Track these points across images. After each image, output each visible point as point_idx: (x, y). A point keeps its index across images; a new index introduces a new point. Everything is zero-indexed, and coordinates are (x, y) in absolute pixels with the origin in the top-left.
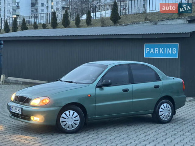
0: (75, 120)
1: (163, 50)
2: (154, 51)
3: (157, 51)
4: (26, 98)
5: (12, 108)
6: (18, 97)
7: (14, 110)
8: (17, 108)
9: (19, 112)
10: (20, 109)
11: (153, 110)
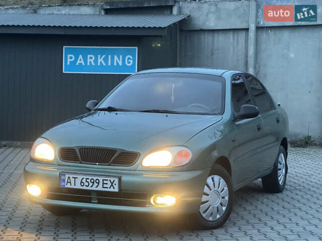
4: (116, 151)
5: (73, 177)
6: (77, 151)
7: (82, 184)
8: (98, 178)
9: (107, 188)
10: (114, 179)
11: (273, 167)
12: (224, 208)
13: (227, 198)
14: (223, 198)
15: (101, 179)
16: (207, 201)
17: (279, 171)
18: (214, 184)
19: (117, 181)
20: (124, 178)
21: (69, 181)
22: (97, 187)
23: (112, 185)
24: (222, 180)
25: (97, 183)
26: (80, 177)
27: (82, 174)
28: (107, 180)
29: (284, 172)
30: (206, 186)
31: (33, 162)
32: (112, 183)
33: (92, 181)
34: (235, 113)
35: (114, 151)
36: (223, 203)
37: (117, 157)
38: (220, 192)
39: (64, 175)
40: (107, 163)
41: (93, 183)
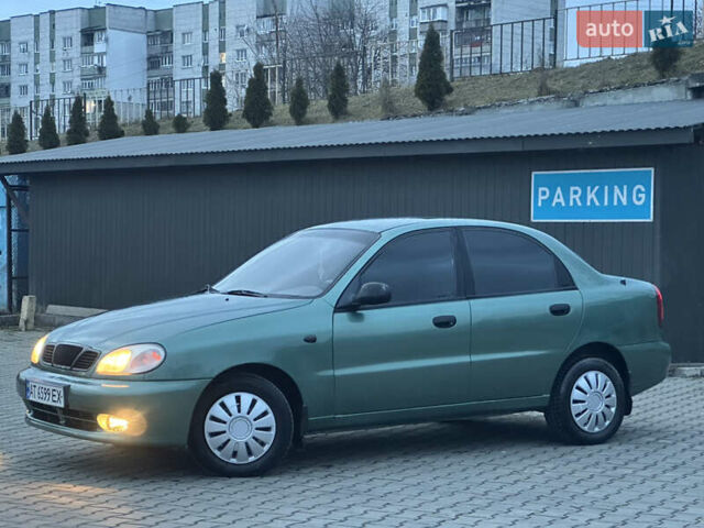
0: (257, 429)
5: (33, 386)
9: (56, 401)
10: (60, 389)
11: (546, 395)
15: (51, 388)
19: (62, 394)
21: (32, 391)
22: (48, 400)
23: (59, 398)
26: (37, 386)
28: (56, 390)
36: (261, 437)
37: (80, 358)
38: (252, 420)
39: (29, 382)
41: (46, 394)
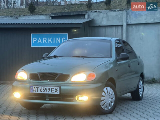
1: (52, 40)
2: (42, 41)
3: (45, 40)
4: (58, 74)
5: (37, 88)
6: (39, 75)
7: (41, 91)
8: (49, 87)
9: (54, 92)
10: (57, 88)
11: (137, 87)
12: (113, 104)
13: (114, 99)
14: (112, 98)
15: (50, 88)
16: (104, 100)
17: (139, 89)
18: (107, 91)
19: (58, 89)
20: (62, 87)
21: (35, 89)
22: (48, 92)
23: (56, 91)
24: (111, 90)
25: (48, 90)
26: (40, 87)
27: (41, 86)
28: (54, 88)
29: (142, 90)
30: (103, 92)
31: (17, 81)
32: (56, 90)
33: (46, 89)
34: (117, 57)
35: (57, 74)
36: (112, 101)
37: (58, 77)
38: (110, 95)
39: (32, 86)
40: (53, 80)
41: (47, 90)
